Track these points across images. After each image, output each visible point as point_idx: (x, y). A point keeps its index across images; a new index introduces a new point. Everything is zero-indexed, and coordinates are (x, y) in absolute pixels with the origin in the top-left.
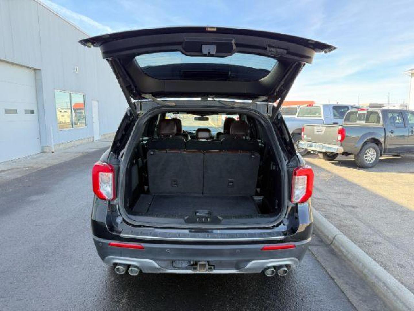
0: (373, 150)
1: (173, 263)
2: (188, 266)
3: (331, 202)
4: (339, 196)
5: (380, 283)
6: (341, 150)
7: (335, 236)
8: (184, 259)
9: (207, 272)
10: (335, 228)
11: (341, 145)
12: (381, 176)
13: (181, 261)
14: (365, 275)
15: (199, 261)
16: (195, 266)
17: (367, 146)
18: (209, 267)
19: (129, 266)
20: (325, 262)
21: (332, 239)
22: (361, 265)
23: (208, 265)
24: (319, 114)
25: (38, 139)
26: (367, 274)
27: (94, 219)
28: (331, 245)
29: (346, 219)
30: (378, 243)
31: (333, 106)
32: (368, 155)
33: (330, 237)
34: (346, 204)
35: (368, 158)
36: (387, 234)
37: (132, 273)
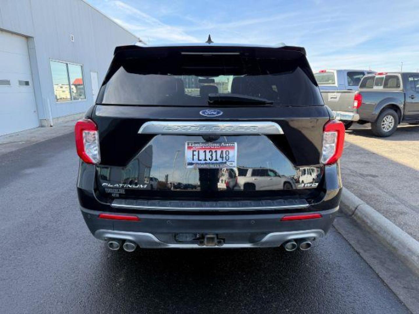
0: (392, 117)
1: (175, 237)
2: (194, 239)
3: (349, 171)
4: (356, 165)
5: (414, 256)
6: (357, 117)
7: (357, 206)
8: (188, 231)
9: (216, 246)
10: (356, 197)
11: (357, 113)
12: (400, 144)
13: (185, 235)
14: (394, 248)
15: (207, 234)
16: (202, 240)
17: (385, 113)
18: (218, 240)
19: (124, 241)
20: (347, 234)
21: (353, 209)
22: (389, 237)
23: (218, 238)
24: (332, 81)
25: (35, 112)
26: (397, 247)
27: (80, 187)
28: (353, 216)
29: (367, 188)
30: (404, 213)
31: (347, 72)
32: (386, 122)
33: (351, 207)
34: (365, 173)
35: (385, 126)
36: (414, 204)
37: (127, 249)
